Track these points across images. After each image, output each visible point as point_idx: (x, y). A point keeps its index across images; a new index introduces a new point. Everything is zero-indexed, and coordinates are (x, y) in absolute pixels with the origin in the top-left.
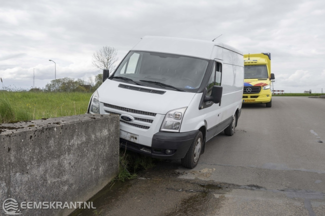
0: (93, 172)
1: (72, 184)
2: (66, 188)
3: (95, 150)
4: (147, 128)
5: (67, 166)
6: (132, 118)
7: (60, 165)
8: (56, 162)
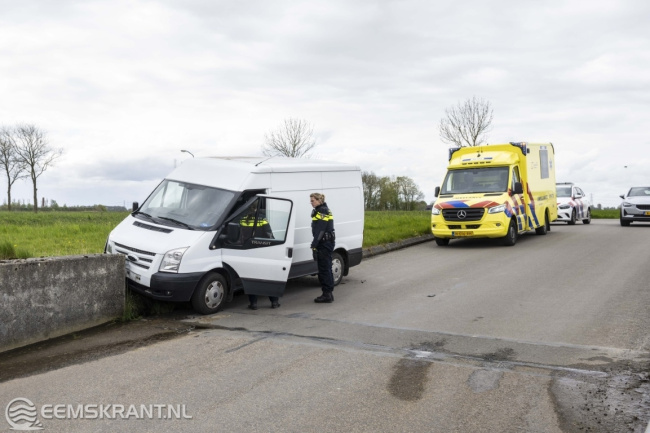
0: (86, 307)
1: (58, 313)
2: (51, 314)
3: (87, 287)
4: (147, 268)
5: (52, 296)
6: (136, 258)
7: (44, 294)
8: (40, 291)
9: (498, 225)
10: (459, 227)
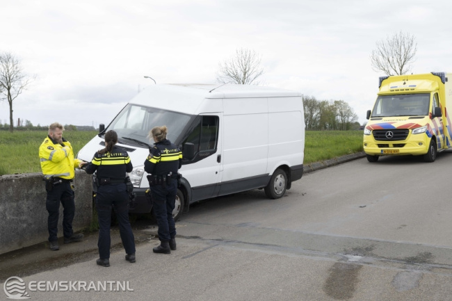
2: (25, 225)
5: (25, 209)
7: (19, 207)
8: (15, 204)
9: (420, 144)
10: (387, 146)
